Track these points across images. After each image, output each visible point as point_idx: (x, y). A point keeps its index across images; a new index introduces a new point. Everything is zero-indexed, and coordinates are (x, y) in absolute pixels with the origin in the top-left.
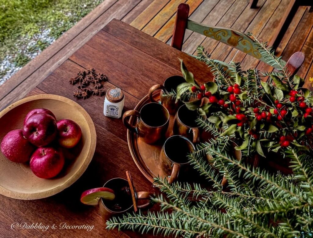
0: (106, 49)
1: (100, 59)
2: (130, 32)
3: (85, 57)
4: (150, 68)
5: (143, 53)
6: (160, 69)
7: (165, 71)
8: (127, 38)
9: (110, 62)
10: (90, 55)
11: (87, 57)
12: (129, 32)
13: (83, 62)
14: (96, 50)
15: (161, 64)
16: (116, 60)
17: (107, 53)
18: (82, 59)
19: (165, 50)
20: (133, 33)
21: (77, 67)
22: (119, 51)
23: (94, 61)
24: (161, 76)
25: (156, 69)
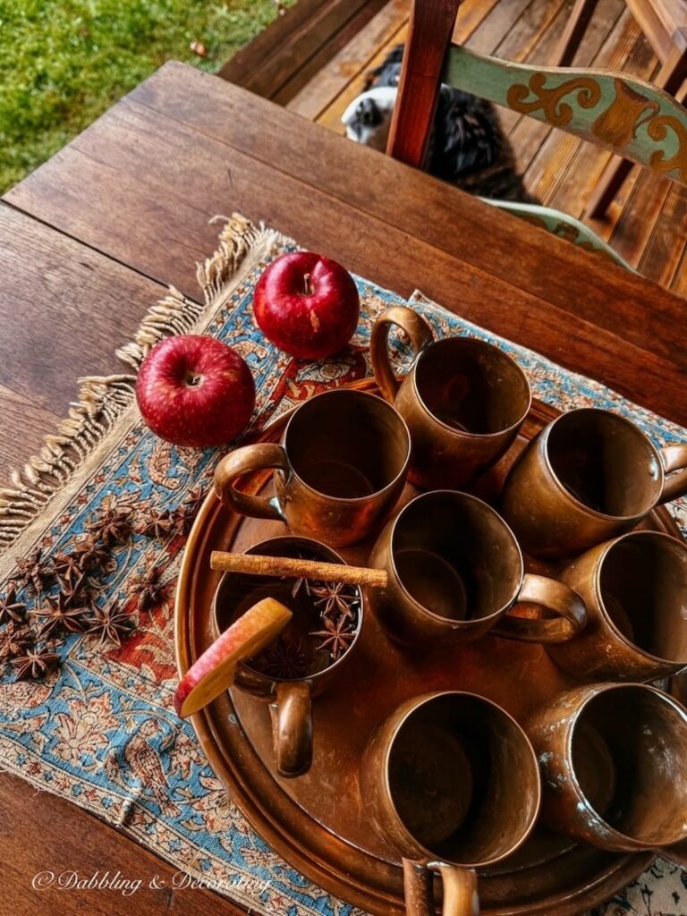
0: (144, 164)
1: (121, 200)
2: (231, 106)
3: (65, 194)
4: (310, 230)
5: (281, 174)
6: (344, 231)
7: (361, 236)
8: (220, 125)
9: (160, 208)
10: (86, 187)
11: (71, 193)
12: (226, 104)
13: (59, 211)
14: (107, 168)
15: (346, 213)
16: (181, 201)
17: (148, 177)
18: (55, 201)
19: (355, 163)
20: (241, 109)
21: (35, 231)
22: (193, 170)
23: (99, 205)
24: (348, 253)
25: (327, 230)
